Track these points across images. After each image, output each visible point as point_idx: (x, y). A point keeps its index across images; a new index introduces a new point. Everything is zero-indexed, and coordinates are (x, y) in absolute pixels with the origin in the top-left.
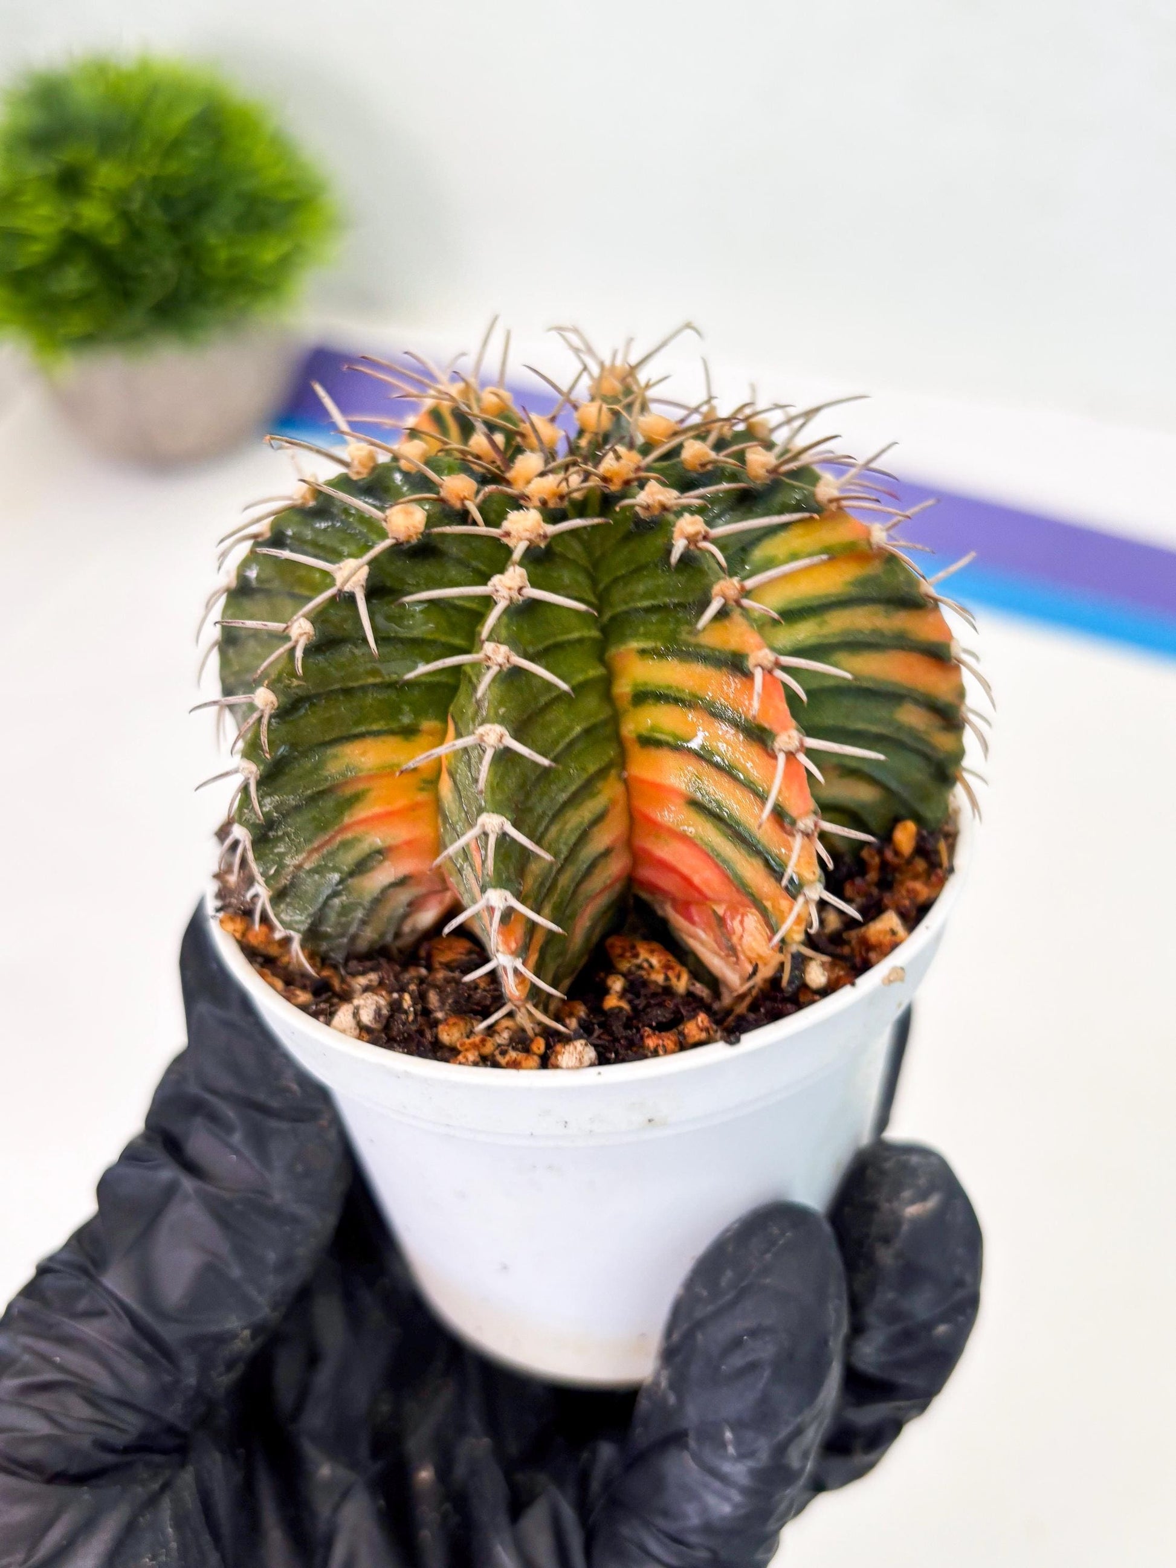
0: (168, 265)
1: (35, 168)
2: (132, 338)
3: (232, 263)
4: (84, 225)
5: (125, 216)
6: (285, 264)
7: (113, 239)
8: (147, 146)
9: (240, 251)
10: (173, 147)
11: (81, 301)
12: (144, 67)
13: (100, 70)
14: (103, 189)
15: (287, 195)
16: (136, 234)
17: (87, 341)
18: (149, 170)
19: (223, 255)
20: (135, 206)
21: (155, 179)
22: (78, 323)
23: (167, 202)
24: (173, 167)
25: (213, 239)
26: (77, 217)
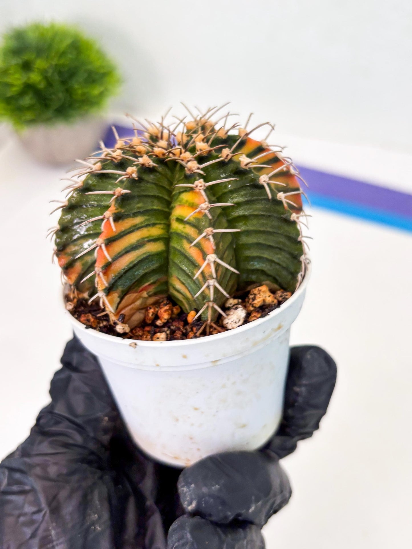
0: (61, 95)
1: (15, 61)
2: (48, 121)
3: (83, 94)
4: (31, 81)
5: (46, 78)
6: (102, 95)
7: (42, 86)
8: (53, 54)
9: (86, 90)
10: (63, 54)
11: (30, 108)
12: (52, 27)
13: (37, 27)
14: (38, 69)
15: (102, 71)
16: (49, 84)
17: (32, 122)
18: (55, 62)
19: (80, 92)
20: (49, 75)
21: (56, 65)
22: (29, 116)
23: (60, 73)
24: (62, 61)
25: (76, 86)
26: (29, 78)
